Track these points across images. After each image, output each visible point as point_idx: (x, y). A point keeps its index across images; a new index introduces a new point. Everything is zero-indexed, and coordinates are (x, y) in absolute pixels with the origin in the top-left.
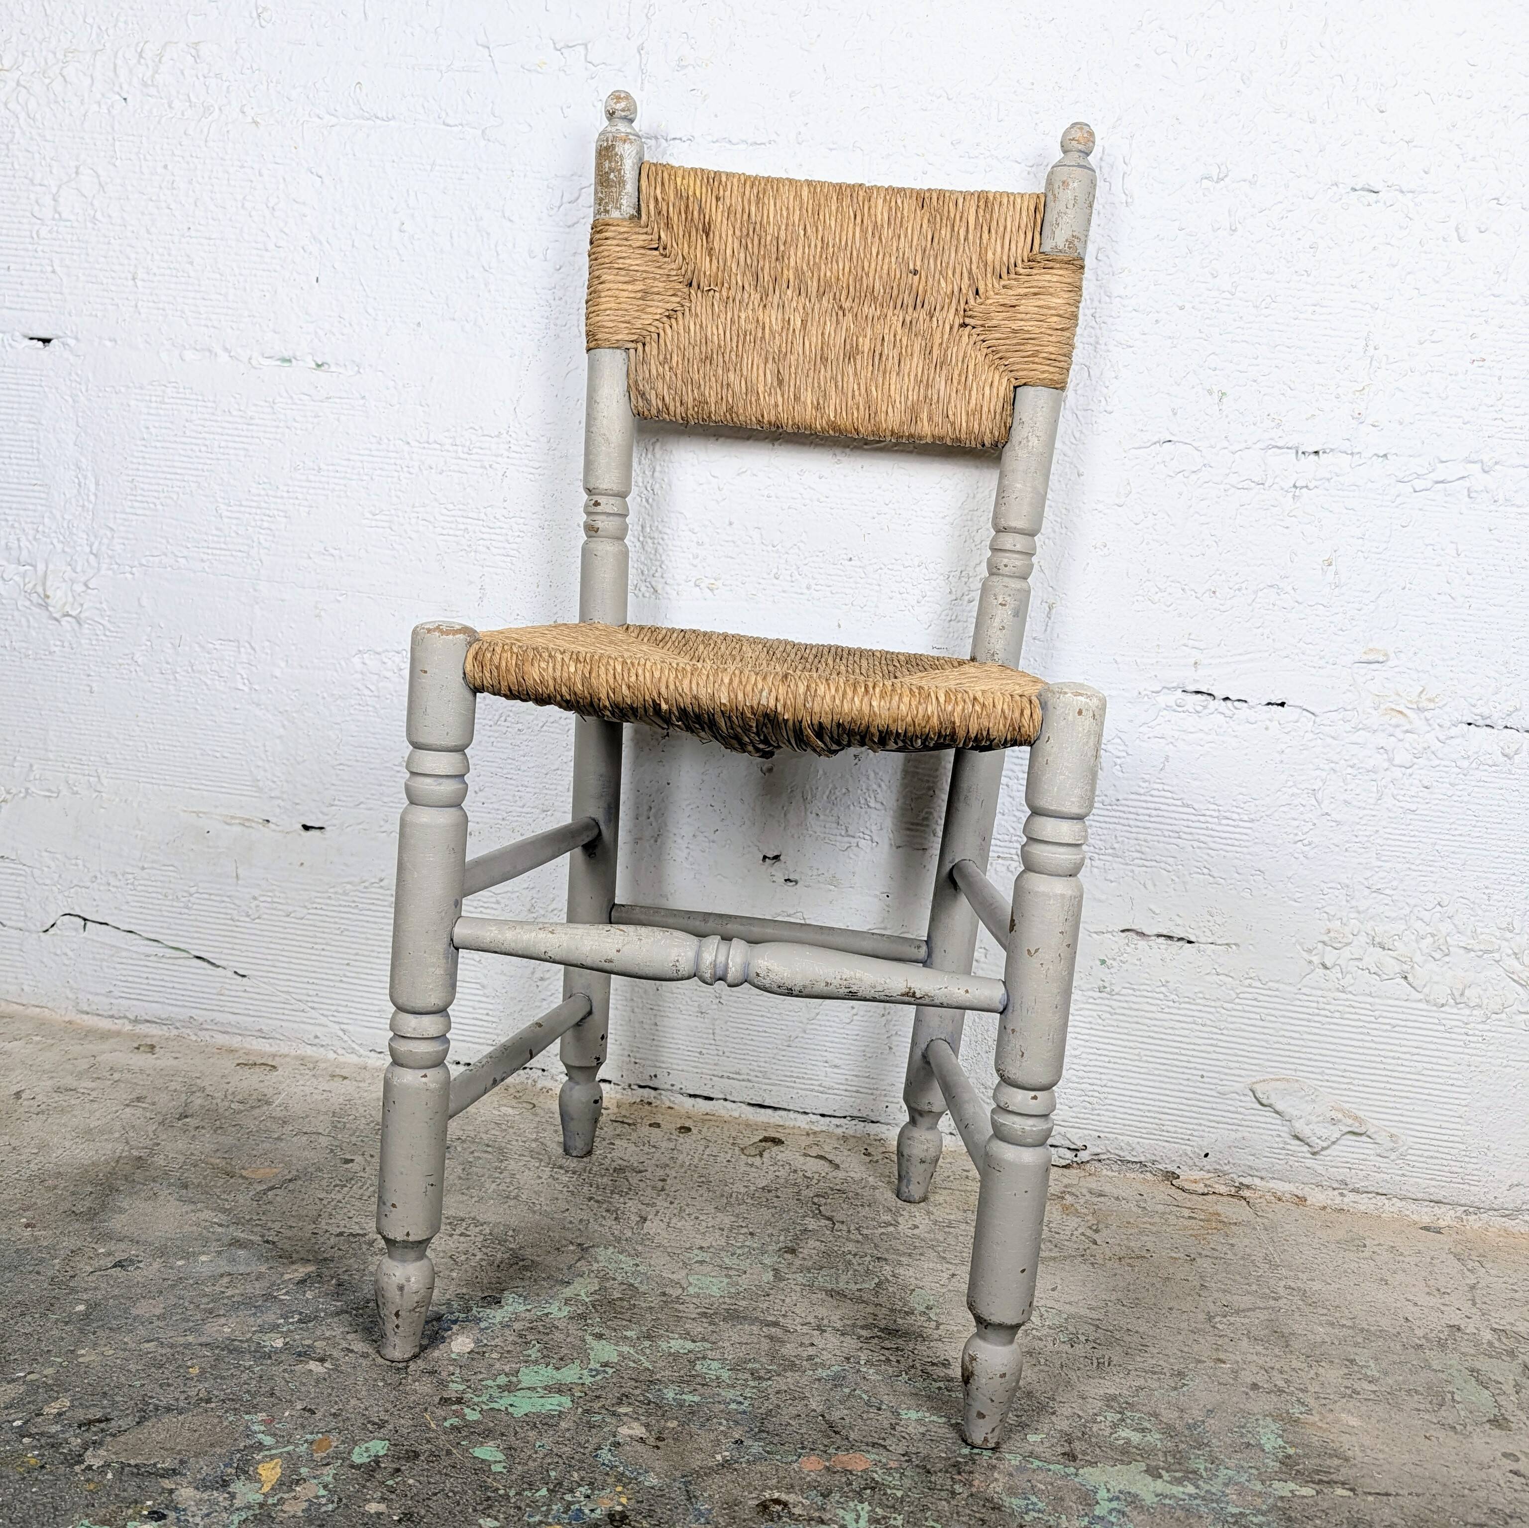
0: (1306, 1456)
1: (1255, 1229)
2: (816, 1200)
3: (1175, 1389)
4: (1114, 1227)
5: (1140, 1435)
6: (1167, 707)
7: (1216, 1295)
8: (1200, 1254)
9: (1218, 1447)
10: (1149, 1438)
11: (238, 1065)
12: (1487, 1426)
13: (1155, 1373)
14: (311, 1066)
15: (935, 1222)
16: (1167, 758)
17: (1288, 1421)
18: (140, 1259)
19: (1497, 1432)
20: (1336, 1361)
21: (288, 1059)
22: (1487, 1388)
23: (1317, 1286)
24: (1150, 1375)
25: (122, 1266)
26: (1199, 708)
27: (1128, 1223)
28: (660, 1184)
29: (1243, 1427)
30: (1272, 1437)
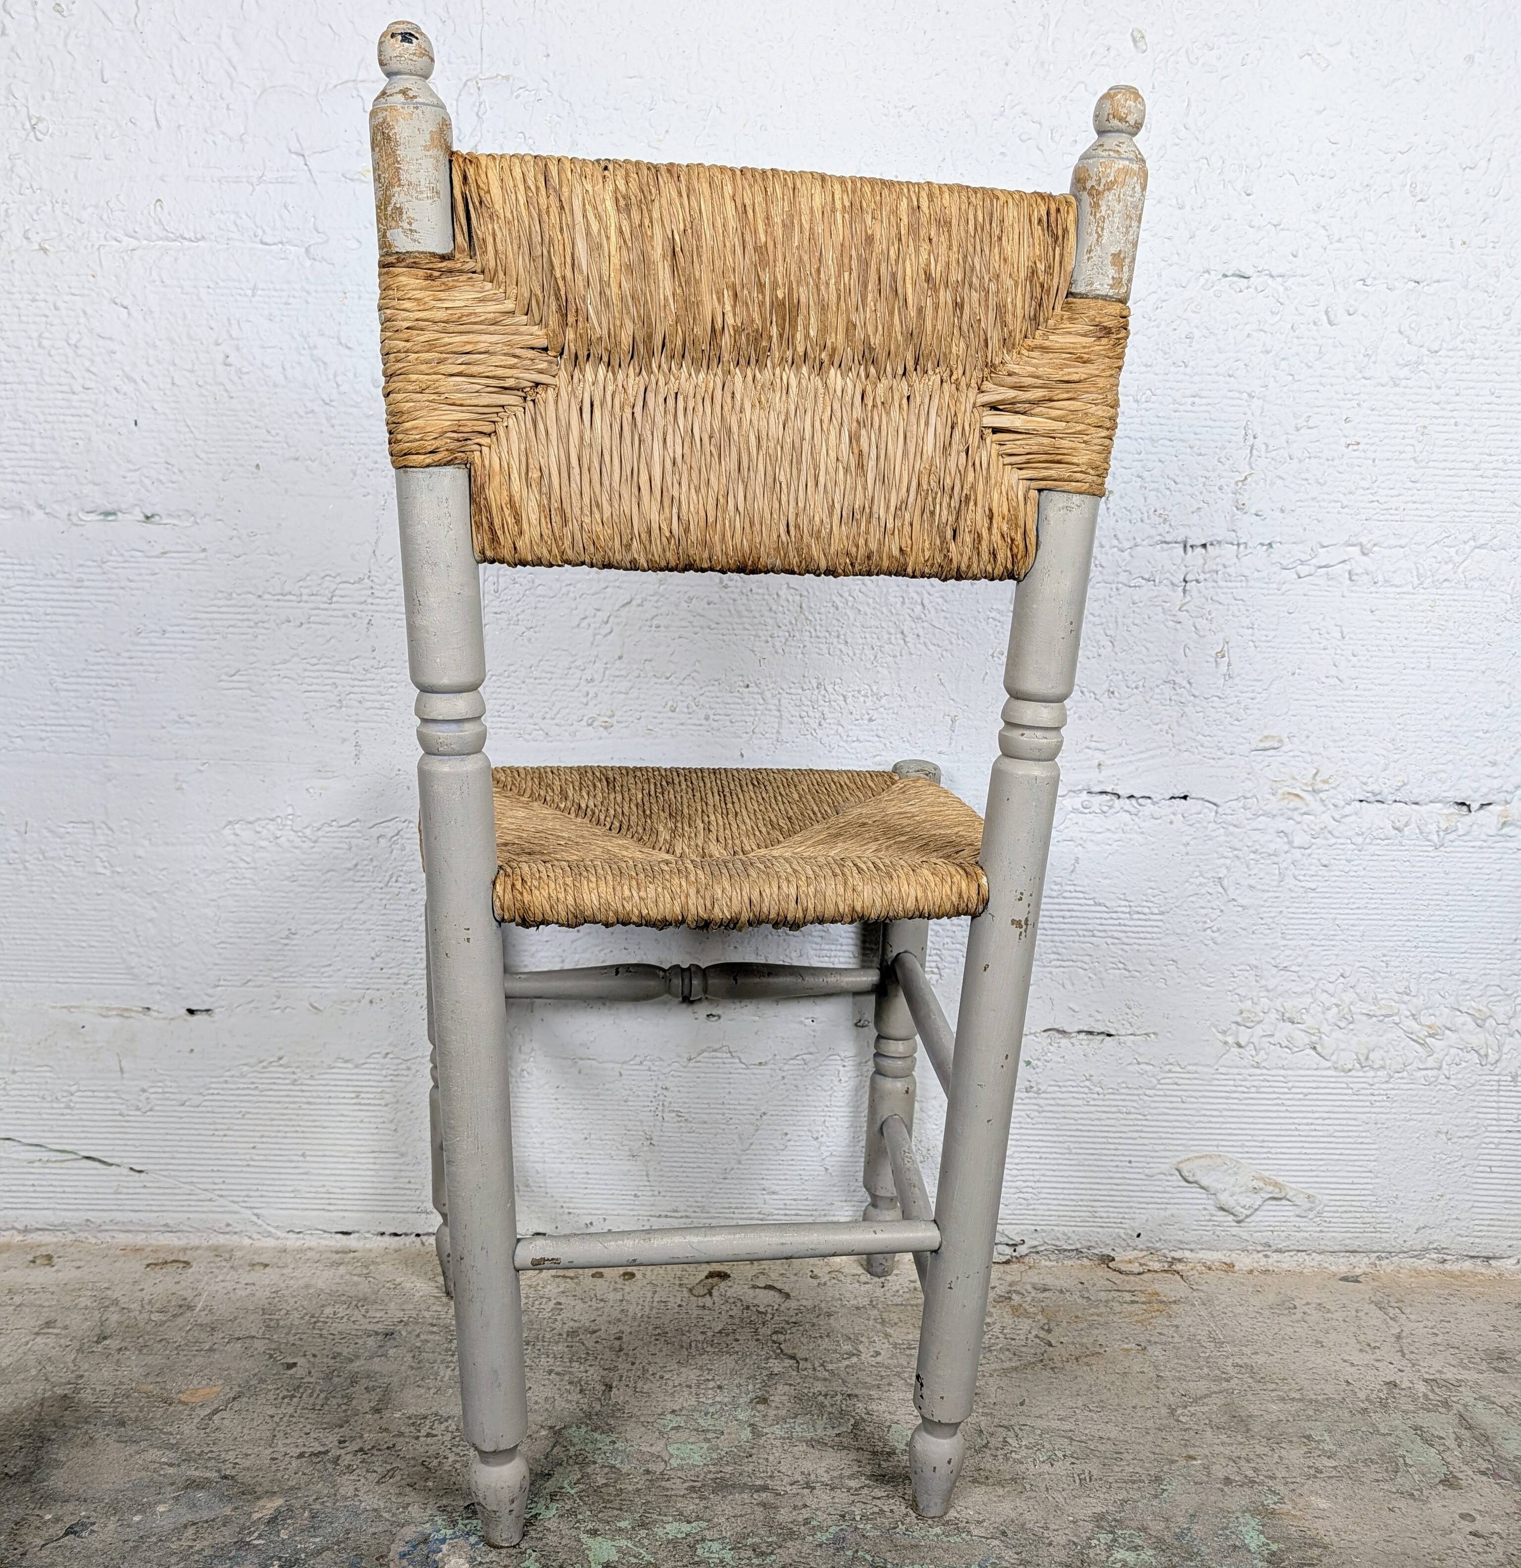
0: (1289, 1550)
1: (1193, 1305)
2: (775, 1337)
3: (1156, 1496)
4: (1064, 1324)
5: (1134, 1554)
6: (1075, 810)
7: (1173, 1384)
8: (1149, 1341)
9: (1208, 1554)
10: (1143, 1556)
11: (148, 1265)
12: (1441, 1487)
13: (1134, 1482)
14: (227, 1256)
15: (895, 1345)
16: (1077, 860)
17: (1265, 1514)
18: (92, 1520)
19: (1450, 1492)
20: (1295, 1439)
21: (199, 1252)
22: (1432, 1446)
23: (1261, 1359)
24: (1130, 1485)
25: (75, 1533)
26: (1105, 809)
27: (1077, 1317)
28: (617, 1343)
29: (1226, 1528)
30: (1254, 1534)
